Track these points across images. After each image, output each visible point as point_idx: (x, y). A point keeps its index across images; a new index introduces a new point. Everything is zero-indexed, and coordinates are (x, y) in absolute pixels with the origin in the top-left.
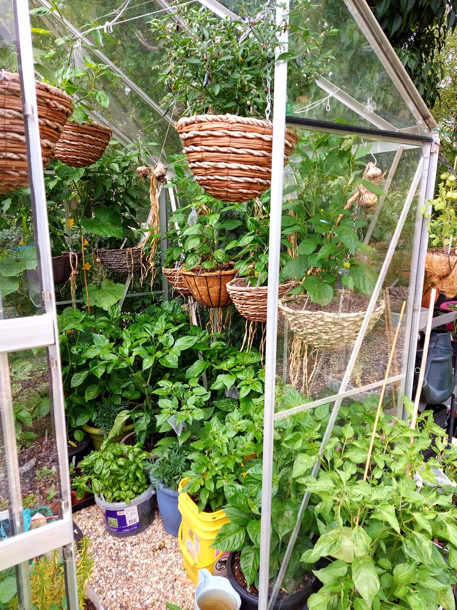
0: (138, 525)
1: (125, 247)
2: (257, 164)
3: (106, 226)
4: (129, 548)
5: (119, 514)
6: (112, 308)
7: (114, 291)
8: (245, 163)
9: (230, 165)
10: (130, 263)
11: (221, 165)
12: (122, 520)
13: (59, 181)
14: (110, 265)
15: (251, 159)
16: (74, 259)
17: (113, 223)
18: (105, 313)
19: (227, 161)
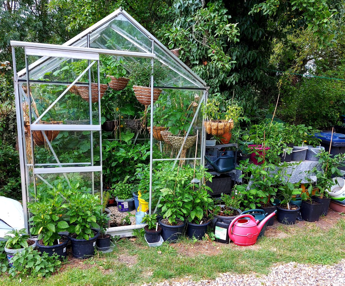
0: (128, 209)
1: (135, 119)
2: (148, 96)
3: (129, 111)
4: (124, 214)
5: (122, 203)
6: (128, 141)
7: (130, 135)
8: (146, 96)
9: (142, 97)
10: (136, 125)
11: (140, 97)
12: (123, 206)
13: (113, 94)
14: (130, 126)
15: (147, 95)
16: (116, 122)
17: (131, 110)
18: (126, 143)
19: (142, 96)
